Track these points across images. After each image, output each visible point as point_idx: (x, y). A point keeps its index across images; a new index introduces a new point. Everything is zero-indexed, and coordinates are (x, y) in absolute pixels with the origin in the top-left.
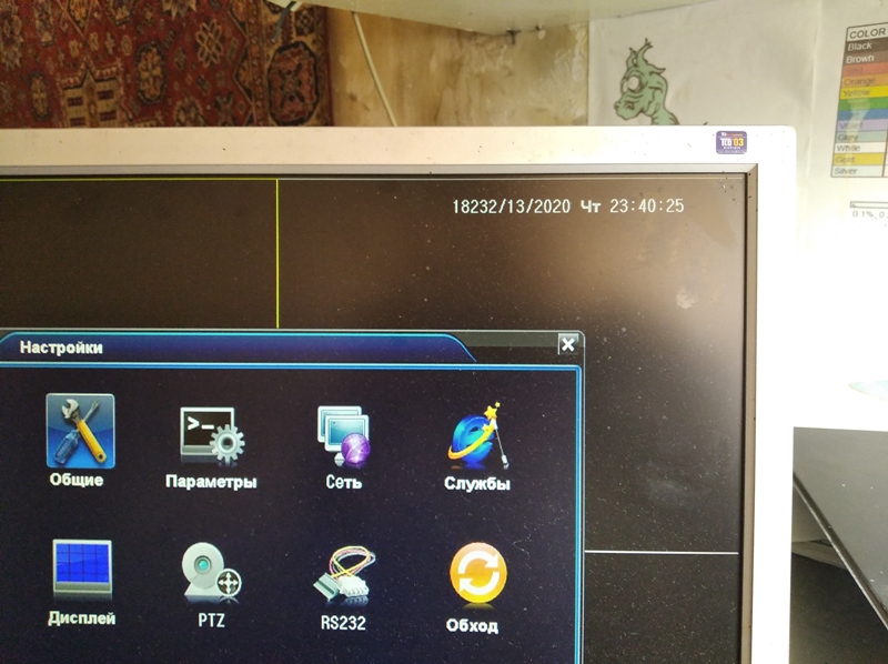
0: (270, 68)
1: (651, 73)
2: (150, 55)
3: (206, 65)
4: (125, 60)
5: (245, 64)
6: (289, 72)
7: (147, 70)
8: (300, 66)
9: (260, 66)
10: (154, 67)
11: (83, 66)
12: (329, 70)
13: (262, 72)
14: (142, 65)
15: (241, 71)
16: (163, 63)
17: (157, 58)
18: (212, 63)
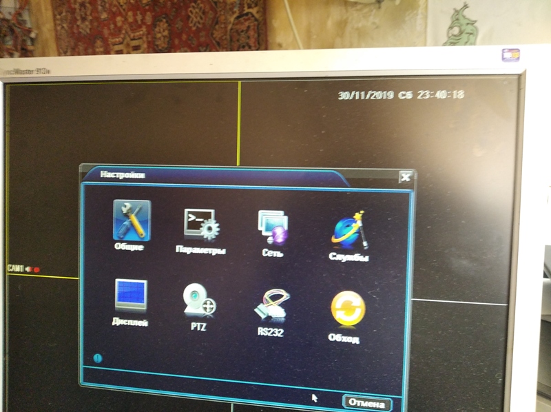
0: (231, 29)
1: (468, 24)
2: (162, 23)
3: (194, 29)
4: (148, 27)
5: (217, 27)
6: (242, 31)
7: (160, 32)
8: (249, 27)
9: (226, 28)
10: (164, 31)
11: (124, 32)
12: (266, 28)
13: (226, 31)
14: (157, 29)
15: (214, 32)
16: (169, 28)
17: (166, 25)
18: (197, 27)
